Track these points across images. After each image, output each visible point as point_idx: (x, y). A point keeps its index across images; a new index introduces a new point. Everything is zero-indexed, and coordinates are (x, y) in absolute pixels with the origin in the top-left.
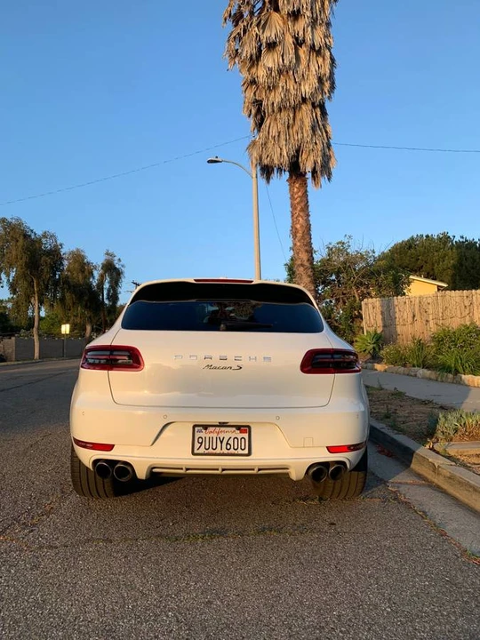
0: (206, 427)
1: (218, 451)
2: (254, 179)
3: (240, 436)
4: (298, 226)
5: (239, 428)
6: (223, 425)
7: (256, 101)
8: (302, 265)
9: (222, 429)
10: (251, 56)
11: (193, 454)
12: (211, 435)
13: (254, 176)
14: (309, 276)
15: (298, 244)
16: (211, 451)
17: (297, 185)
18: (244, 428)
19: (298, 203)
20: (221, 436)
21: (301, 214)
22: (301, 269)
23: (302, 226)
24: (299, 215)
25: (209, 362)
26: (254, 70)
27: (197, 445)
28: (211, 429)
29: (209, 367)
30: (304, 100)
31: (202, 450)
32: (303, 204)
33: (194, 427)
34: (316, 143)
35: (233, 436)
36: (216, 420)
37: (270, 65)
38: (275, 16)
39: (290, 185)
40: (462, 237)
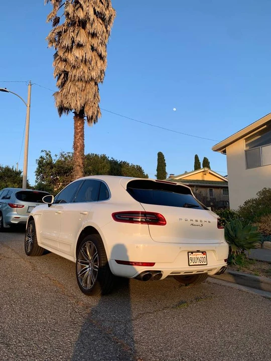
0: (192, 253)
1: (197, 264)
2: (28, 108)
3: (204, 256)
4: (78, 144)
5: (203, 252)
6: (198, 251)
7: (65, 71)
8: (79, 166)
9: (198, 253)
10: (68, 47)
11: (189, 265)
12: (194, 256)
13: (28, 106)
14: (82, 172)
15: (78, 154)
16: (195, 264)
17: (79, 122)
18: (204, 253)
19: (79, 132)
20: (198, 256)
21: (81, 138)
22: (78, 168)
23: (80, 145)
24: (79, 138)
25: (192, 222)
26: (66, 54)
27: (190, 261)
28: (194, 253)
29: (192, 224)
30: (92, 79)
31: (192, 264)
32: (82, 133)
33: (188, 252)
34: (95, 103)
35: (201, 256)
36: (196, 249)
37: (78, 55)
38: (82, 31)
39: (75, 121)
40: (112, 158)
